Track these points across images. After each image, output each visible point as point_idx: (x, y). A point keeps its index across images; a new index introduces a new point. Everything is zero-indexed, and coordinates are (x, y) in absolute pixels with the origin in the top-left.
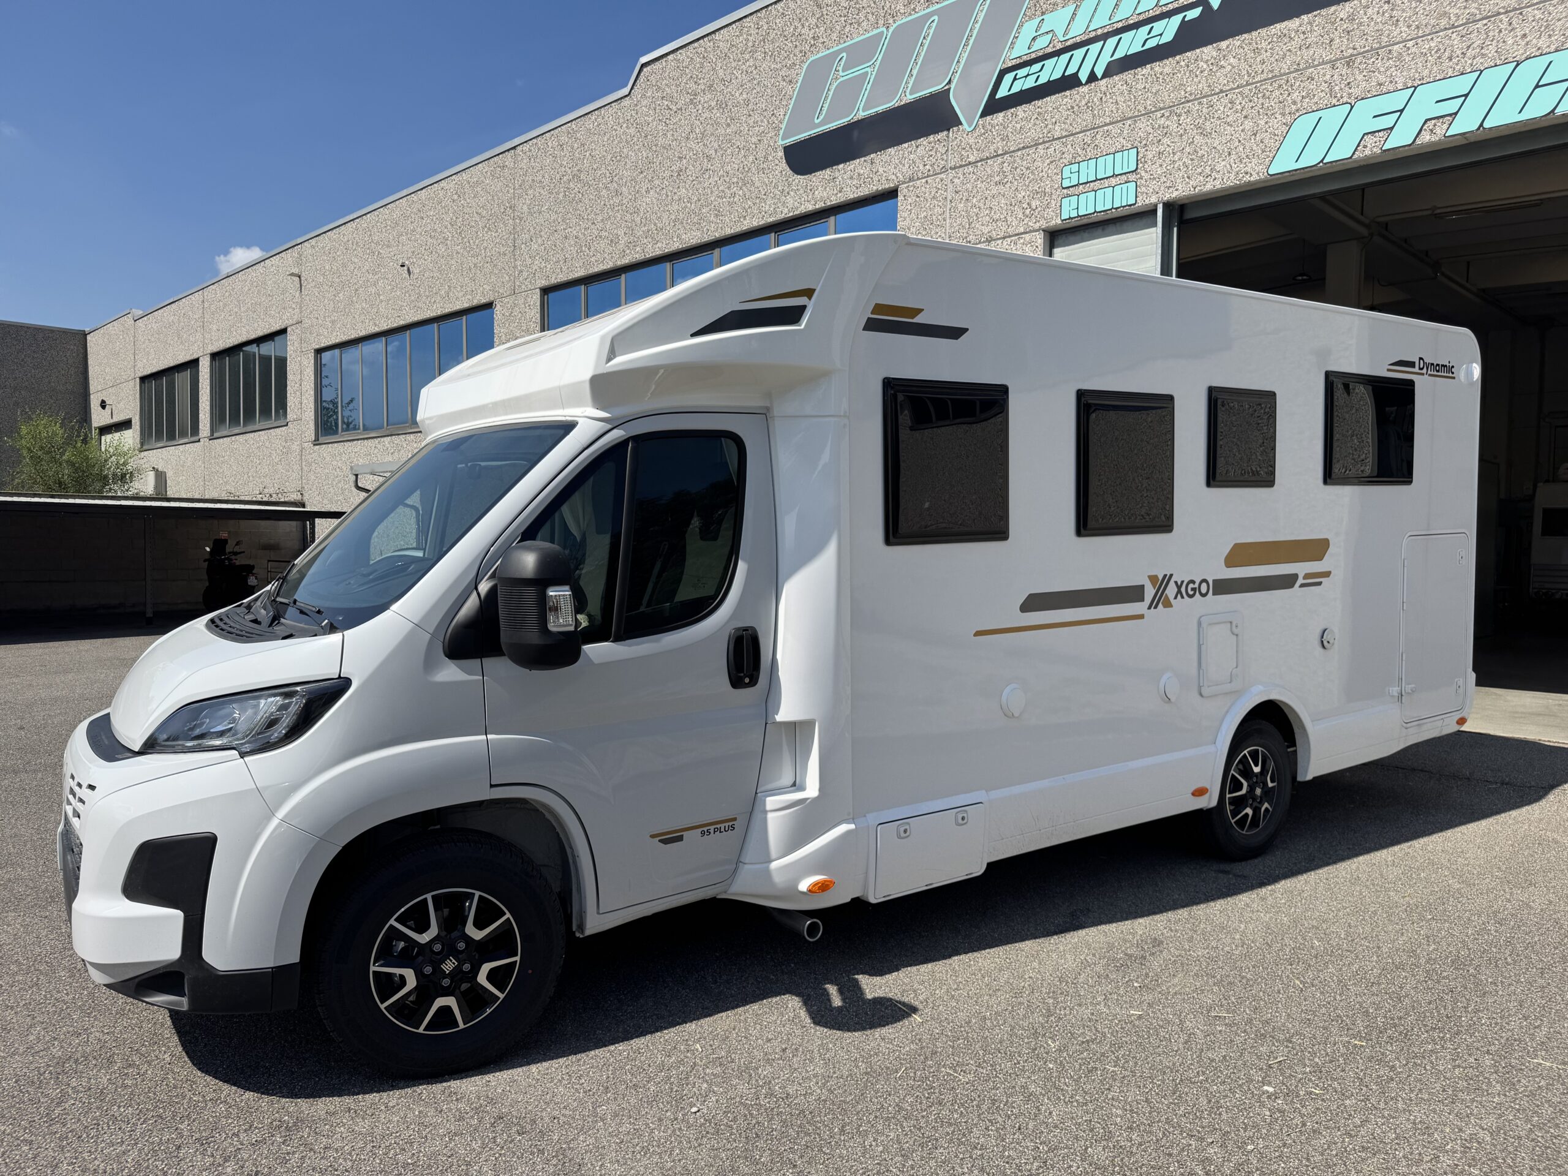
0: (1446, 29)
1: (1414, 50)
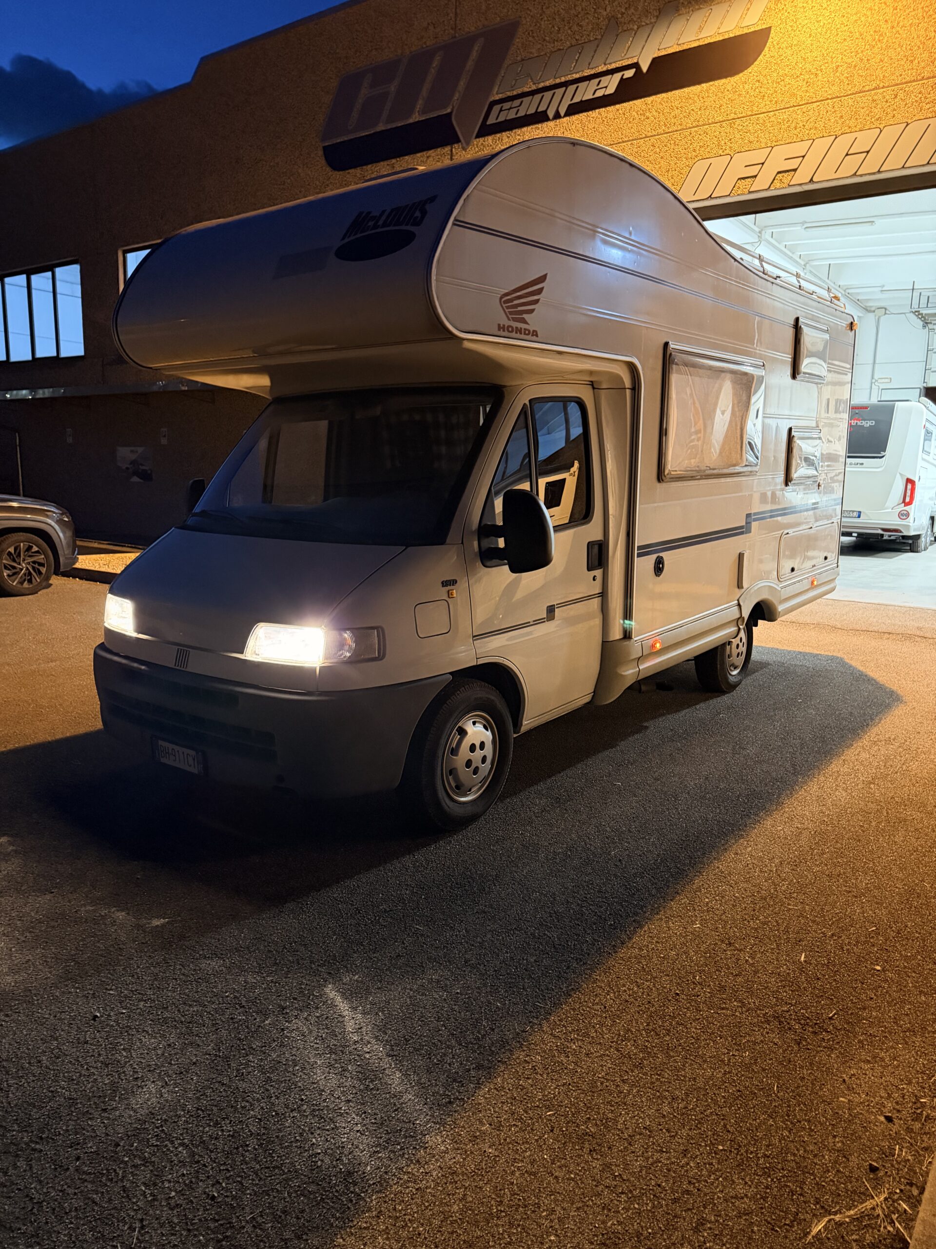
0: (794, 106)
1: (772, 119)
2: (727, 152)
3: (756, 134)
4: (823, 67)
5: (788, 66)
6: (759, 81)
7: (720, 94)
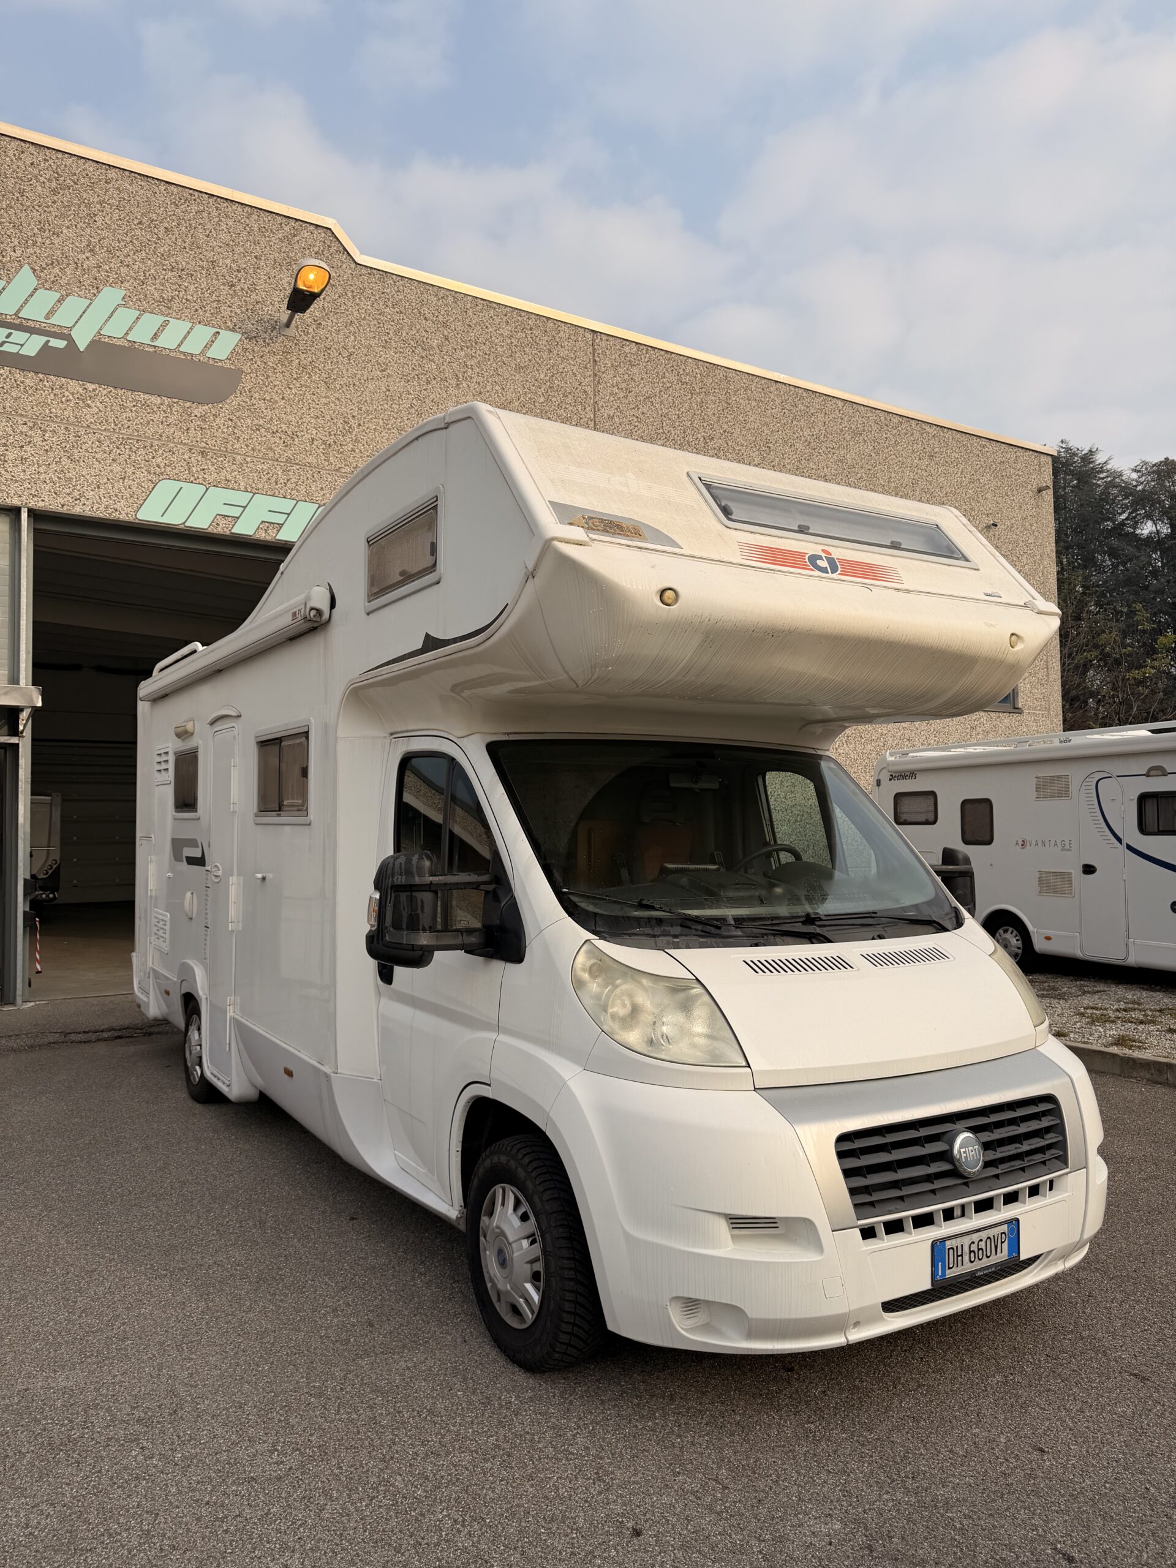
1: (251, 465)
2: (201, 481)
3: (233, 474)
4: (298, 433)
5: (262, 418)
6: (231, 420)
7: (185, 416)
